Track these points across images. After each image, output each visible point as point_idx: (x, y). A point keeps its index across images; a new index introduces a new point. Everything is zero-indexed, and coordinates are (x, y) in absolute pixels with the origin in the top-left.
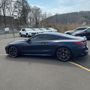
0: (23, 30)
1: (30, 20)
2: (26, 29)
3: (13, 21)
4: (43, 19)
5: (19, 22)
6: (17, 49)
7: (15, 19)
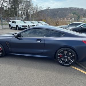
0: (13, 22)
1: (21, 12)
2: (16, 21)
3: (3, 12)
4: (34, 12)
5: (9, 13)
6: (3, 46)
7: (5, 10)
